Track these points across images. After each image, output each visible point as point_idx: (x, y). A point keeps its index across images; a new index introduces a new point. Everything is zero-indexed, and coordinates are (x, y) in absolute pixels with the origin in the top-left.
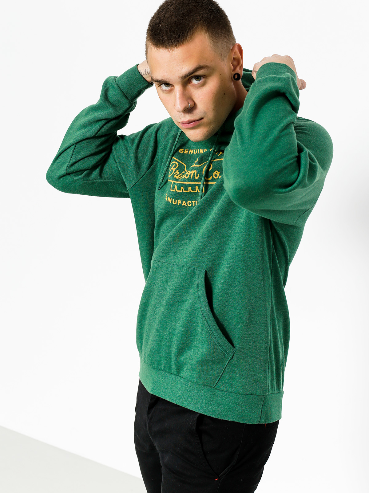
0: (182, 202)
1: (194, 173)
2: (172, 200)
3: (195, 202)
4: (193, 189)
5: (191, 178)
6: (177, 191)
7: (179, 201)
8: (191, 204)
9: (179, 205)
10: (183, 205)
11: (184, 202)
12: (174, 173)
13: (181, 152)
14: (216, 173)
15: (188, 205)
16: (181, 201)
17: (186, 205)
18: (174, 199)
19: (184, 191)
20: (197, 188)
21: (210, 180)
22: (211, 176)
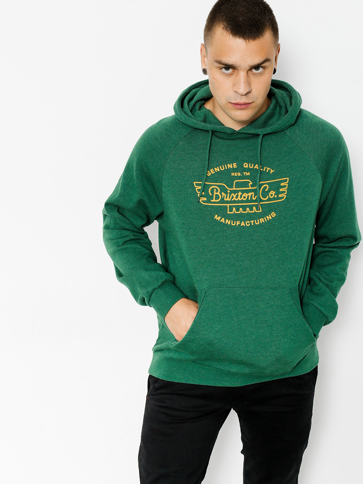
0: (241, 223)
1: (252, 195)
2: (231, 222)
4: (251, 209)
5: (249, 199)
6: (236, 212)
8: (249, 224)
9: (237, 225)
10: (241, 225)
11: (243, 222)
12: (221, 197)
13: (210, 175)
15: (247, 225)
16: (239, 222)
17: (244, 225)
18: (233, 221)
19: (242, 212)
20: (254, 208)
21: (266, 200)
22: (268, 196)
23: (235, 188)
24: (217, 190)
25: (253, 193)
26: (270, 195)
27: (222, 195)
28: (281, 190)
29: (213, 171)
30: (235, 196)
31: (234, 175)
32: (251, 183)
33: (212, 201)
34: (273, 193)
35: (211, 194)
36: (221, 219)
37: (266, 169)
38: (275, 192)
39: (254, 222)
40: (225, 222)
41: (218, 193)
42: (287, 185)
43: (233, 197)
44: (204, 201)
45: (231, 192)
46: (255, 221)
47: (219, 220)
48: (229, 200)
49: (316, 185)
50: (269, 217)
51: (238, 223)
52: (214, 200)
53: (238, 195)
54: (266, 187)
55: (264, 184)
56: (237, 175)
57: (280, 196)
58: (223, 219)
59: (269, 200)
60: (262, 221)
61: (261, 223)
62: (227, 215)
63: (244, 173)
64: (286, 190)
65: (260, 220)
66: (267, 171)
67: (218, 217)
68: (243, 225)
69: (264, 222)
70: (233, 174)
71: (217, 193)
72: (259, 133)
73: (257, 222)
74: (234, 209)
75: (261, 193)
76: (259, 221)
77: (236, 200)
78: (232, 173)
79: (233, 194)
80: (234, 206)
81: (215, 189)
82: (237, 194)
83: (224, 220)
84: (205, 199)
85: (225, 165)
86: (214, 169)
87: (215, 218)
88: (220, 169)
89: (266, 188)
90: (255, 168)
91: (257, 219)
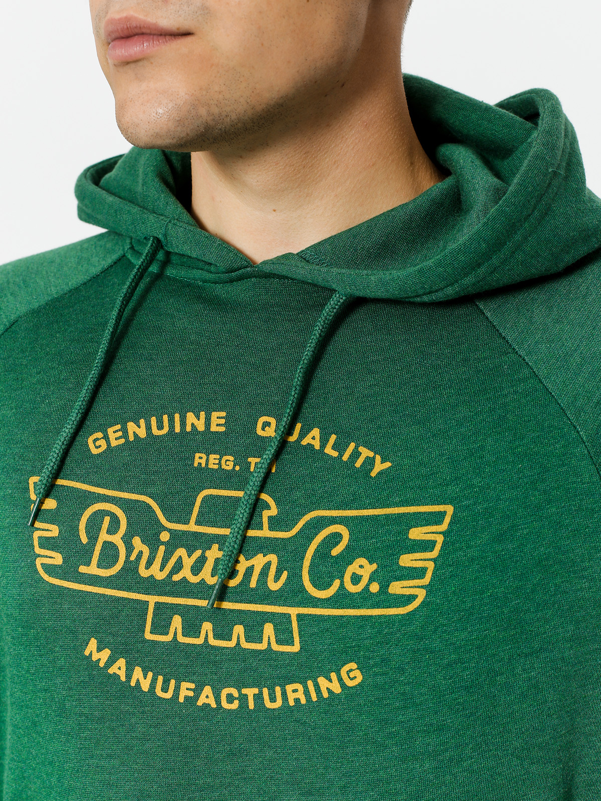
0: (198, 691)
1: (267, 566)
2: (154, 681)
3: (256, 691)
4: (254, 634)
5: (253, 584)
6: (181, 639)
7: (185, 685)
8: (236, 702)
9: (181, 700)
10: (200, 703)
11: (207, 690)
12: (128, 556)
13: (100, 450)
14: (361, 567)
15: (225, 705)
16: (192, 686)
17: (214, 705)
18: (164, 676)
19: (213, 642)
20: (269, 630)
21: (328, 599)
22: (337, 583)
23: (198, 523)
24: (115, 521)
25: (273, 558)
26: (347, 578)
27: (130, 548)
28: (407, 560)
29: (120, 433)
30: (188, 562)
31: (203, 462)
32: (274, 511)
33: (83, 569)
34: (363, 567)
35: (84, 539)
36: (111, 661)
37: (356, 455)
38: (375, 566)
39: (258, 698)
40: (129, 676)
41: (117, 539)
42: (440, 539)
43: (178, 567)
44: (49, 569)
45: (178, 540)
46: (265, 691)
47: (102, 664)
48: (160, 576)
49: (585, 569)
50: (330, 681)
51: (186, 689)
52: (93, 569)
53: (202, 560)
54: (336, 538)
55: (333, 521)
56: (216, 467)
57: (397, 588)
58: (122, 662)
59: (342, 599)
60: (296, 695)
61: (292, 703)
62: (140, 646)
63: (250, 459)
64: (431, 566)
65: (289, 688)
66: (358, 464)
67: (99, 650)
68: (207, 701)
69: (303, 701)
70: (199, 459)
71: (110, 538)
72: (334, 286)
73: (273, 699)
74: (177, 622)
75: (307, 563)
76: (284, 694)
77: (194, 579)
78: (197, 455)
79: (181, 552)
80: (176, 609)
81: (107, 519)
82: (198, 553)
83: (124, 669)
84: (58, 559)
85: (177, 416)
86: (124, 430)
87: (87, 653)
88: (149, 428)
89: (337, 543)
90: (304, 442)
91: (275, 685)
